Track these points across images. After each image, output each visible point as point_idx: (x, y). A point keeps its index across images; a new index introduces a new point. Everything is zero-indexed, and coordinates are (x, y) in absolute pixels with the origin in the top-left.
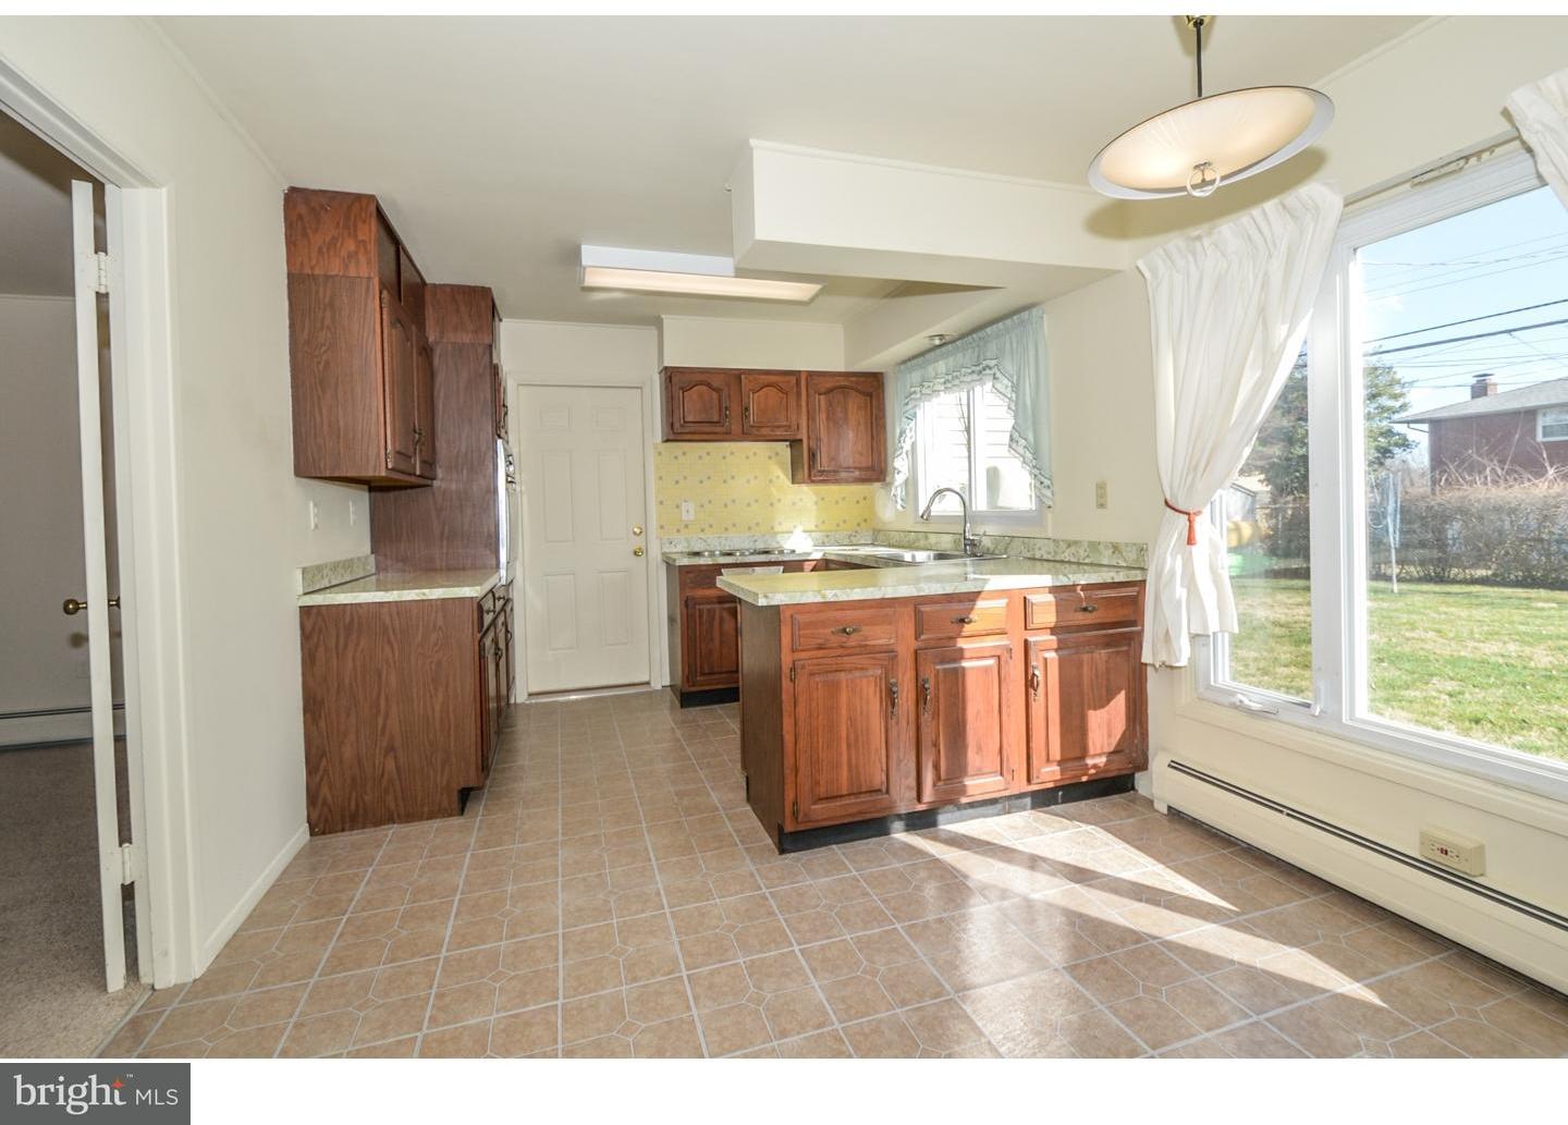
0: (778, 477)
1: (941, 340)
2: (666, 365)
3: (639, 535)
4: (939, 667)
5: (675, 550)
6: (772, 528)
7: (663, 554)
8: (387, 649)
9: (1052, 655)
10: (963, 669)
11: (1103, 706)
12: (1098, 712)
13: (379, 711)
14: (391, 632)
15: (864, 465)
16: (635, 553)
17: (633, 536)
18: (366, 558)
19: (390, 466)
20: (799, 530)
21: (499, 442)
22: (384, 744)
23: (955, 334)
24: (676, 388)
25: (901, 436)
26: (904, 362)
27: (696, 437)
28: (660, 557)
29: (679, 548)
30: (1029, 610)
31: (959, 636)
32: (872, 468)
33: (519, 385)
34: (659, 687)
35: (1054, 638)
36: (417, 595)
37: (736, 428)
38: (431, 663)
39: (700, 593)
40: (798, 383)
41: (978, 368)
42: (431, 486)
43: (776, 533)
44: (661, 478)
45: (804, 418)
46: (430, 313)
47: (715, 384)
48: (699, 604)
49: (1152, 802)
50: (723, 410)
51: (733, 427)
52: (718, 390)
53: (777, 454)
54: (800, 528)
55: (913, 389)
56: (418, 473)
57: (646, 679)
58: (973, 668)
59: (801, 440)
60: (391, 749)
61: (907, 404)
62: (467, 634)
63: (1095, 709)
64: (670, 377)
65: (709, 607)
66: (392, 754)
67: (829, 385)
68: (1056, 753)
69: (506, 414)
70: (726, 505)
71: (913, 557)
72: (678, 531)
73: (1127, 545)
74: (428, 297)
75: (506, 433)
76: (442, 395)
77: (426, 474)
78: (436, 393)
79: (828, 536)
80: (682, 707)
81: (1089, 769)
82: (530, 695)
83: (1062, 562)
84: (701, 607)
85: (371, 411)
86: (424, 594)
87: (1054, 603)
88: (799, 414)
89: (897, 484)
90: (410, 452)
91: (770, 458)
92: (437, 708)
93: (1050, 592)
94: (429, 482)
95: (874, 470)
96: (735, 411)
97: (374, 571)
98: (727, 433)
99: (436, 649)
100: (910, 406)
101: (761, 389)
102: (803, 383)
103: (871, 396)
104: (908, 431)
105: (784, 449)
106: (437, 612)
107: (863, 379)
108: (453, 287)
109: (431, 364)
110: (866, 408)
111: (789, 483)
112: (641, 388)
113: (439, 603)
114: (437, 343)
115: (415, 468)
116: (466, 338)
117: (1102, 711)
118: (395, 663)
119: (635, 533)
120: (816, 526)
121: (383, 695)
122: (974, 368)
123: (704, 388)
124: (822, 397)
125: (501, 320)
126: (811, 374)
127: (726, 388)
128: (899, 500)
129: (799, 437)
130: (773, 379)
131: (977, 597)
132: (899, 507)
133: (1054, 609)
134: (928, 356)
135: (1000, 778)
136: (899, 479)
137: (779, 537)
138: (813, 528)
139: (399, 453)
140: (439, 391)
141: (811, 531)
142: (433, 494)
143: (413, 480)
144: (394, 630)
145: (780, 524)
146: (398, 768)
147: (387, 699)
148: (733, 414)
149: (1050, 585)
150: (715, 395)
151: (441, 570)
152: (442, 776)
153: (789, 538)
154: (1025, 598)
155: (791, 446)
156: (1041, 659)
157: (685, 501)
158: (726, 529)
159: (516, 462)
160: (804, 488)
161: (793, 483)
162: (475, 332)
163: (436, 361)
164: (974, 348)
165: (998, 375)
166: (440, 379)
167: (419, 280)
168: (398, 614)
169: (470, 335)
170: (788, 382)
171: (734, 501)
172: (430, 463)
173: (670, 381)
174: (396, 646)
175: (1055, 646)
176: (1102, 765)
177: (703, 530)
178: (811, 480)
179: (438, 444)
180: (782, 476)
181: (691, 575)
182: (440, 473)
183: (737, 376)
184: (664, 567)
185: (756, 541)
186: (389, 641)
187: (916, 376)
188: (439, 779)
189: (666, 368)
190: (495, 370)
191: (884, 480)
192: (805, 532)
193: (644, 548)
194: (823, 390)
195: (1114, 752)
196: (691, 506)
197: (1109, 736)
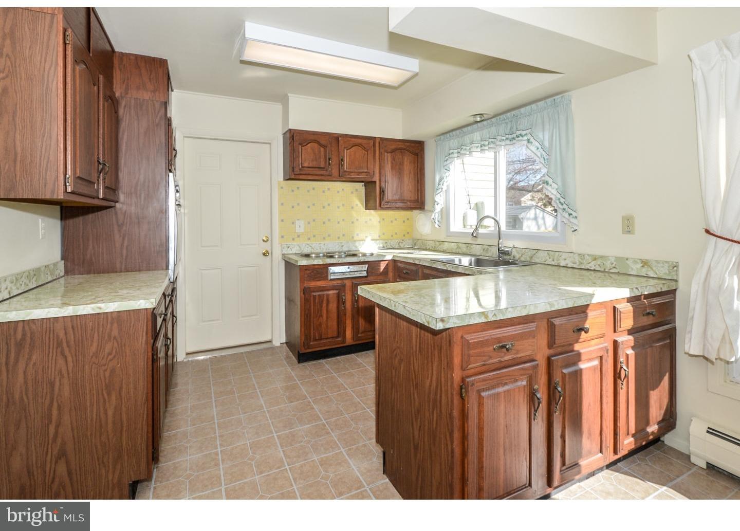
0: (357, 205)
1: (481, 117)
2: (290, 128)
3: (266, 242)
4: (565, 371)
5: (291, 252)
6: (353, 237)
7: (283, 254)
8: (61, 361)
9: (630, 352)
10: (581, 370)
11: (657, 387)
12: (655, 391)
13: (50, 422)
14: (65, 345)
15: (413, 199)
16: (264, 254)
17: (262, 241)
18: (55, 264)
19: (69, 190)
20: (368, 240)
21: (171, 175)
22: (55, 452)
23: (492, 114)
24: (296, 144)
25: (440, 181)
26: (443, 134)
27: (310, 177)
28: (280, 257)
29: (294, 251)
30: (618, 317)
31: (577, 341)
32: (416, 201)
33: (184, 137)
34: (278, 344)
35: (631, 337)
36: (93, 309)
37: (335, 172)
38: (105, 370)
39: (313, 284)
40: (374, 145)
41: (510, 136)
42: (114, 207)
43: (355, 241)
44: (282, 204)
45: (377, 167)
46: (117, 76)
47: (323, 142)
48: (314, 292)
49: (688, 457)
50: (328, 160)
51: (333, 171)
52: (324, 147)
53: (357, 190)
54: (369, 238)
55: (451, 151)
56: (101, 196)
57: (268, 338)
58: (586, 368)
59: (375, 182)
60: (62, 454)
61: (446, 161)
62: (142, 340)
63: (653, 390)
64: (293, 136)
65: (319, 293)
66: (63, 460)
67: (393, 147)
68: (632, 430)
69: (175, 156)
70: (324, 223)
71: (460, 260)
72: (293, 239)
73: (657, 262)
74: (116, 62)
75: (175, 169)
76: (125, 137)
77: (108, 197)
78: (120, 135)
79: (386, 243)
80: (299, 363)
81: (649, 436)
82: (187, 354)
83: (588, 270)
84: (314, 294)
85: (51, 138)
86: (100, 308)
87: (632, 311)
88: (374, 166)
89: (437, 211)
90: (94, 179)
91: (352, 193)
92: (110, 413)
93: (628, 302)
94: (112, 204)
95: (418, 202)
96: (334, 161)
97: (62, 274)
98: (329, 175)
99: (110, 357)
100: (448, 162)
101: (352, 147)
102: (377, 145)
103: (417, 155)
104: (445, 178)
105: (360, 187)
106: (112, 324)
107: (413, 145)
108: (136, 56)
109: (116, 112)
110: (414, 163)
111: (363, 209)
112: (270, 144)
113: (116, 314)
114: (122, 97)
115: (98, 191)
116: (146, 96)
117: (657, 390)
118: (68, 374)
119: (263, 240)
120: (379, 236)
121: (55, 404)
122: (507, 136)
123: (316, 145)
124: (389, 154)
125: (172, 90)
126: (382, 139)
127: (329, 146)
128: (437, 222)
129: (374, 180)
130: (359, 141)
131: (587, 309)
132: (437, 226)
133: (632, 314)
134: (465, 129)
135: (600, 455)
136: (438, 208)
137: (357, 244)
138: (378, 238)
139: (79, 178)
140: (123, 134)
141: (377, 240)
142: (116, 214)
143: (96, 202)
144: (68, 342)
145: (357, 235)
146: (70, 473)
147: (59, 407)
148: (333, 163)
149: (628, 296)
150: (322, 149)
151: (121, 272)
152: (114, 472)
153: (363, 243)
154: (614, 308)
155: (365, 186)
156: (624, 355)
157: (298, 220)
158: (324, 238)
159: (181, 190)
160: (373, 212)
161: (367, 208)
162: (154, 91)
163: (121, 111)
164: (507, 123)
165: (532, 140)
166: (123, 125)
167: (109, 48)
168: (73, 327)
169: (149, 93)
170: (369, 144)
171: (329, 220)
172: (113, 189)
173: (293, 139)
174: (70, 359)
175: (633, 344)
176: (656, 431)
177: (309, 239)
178: (381, 207)
179: (121, 175)
180: (360, 205)
181: (308, 272)
182: (122, 197)
183: (336, 139)
184: (283, 264)
185: (343, 246)
186: (63, 354)
187: (454, 143)
188: (110, 478)
189: (290, 130)
190: (169, 122)
191: (424, 209)
192: (372, 240)
193: (270, 252)
194: (389, 150)
195: (663, 420)
196: (302, 223)
197: (660, 409)
